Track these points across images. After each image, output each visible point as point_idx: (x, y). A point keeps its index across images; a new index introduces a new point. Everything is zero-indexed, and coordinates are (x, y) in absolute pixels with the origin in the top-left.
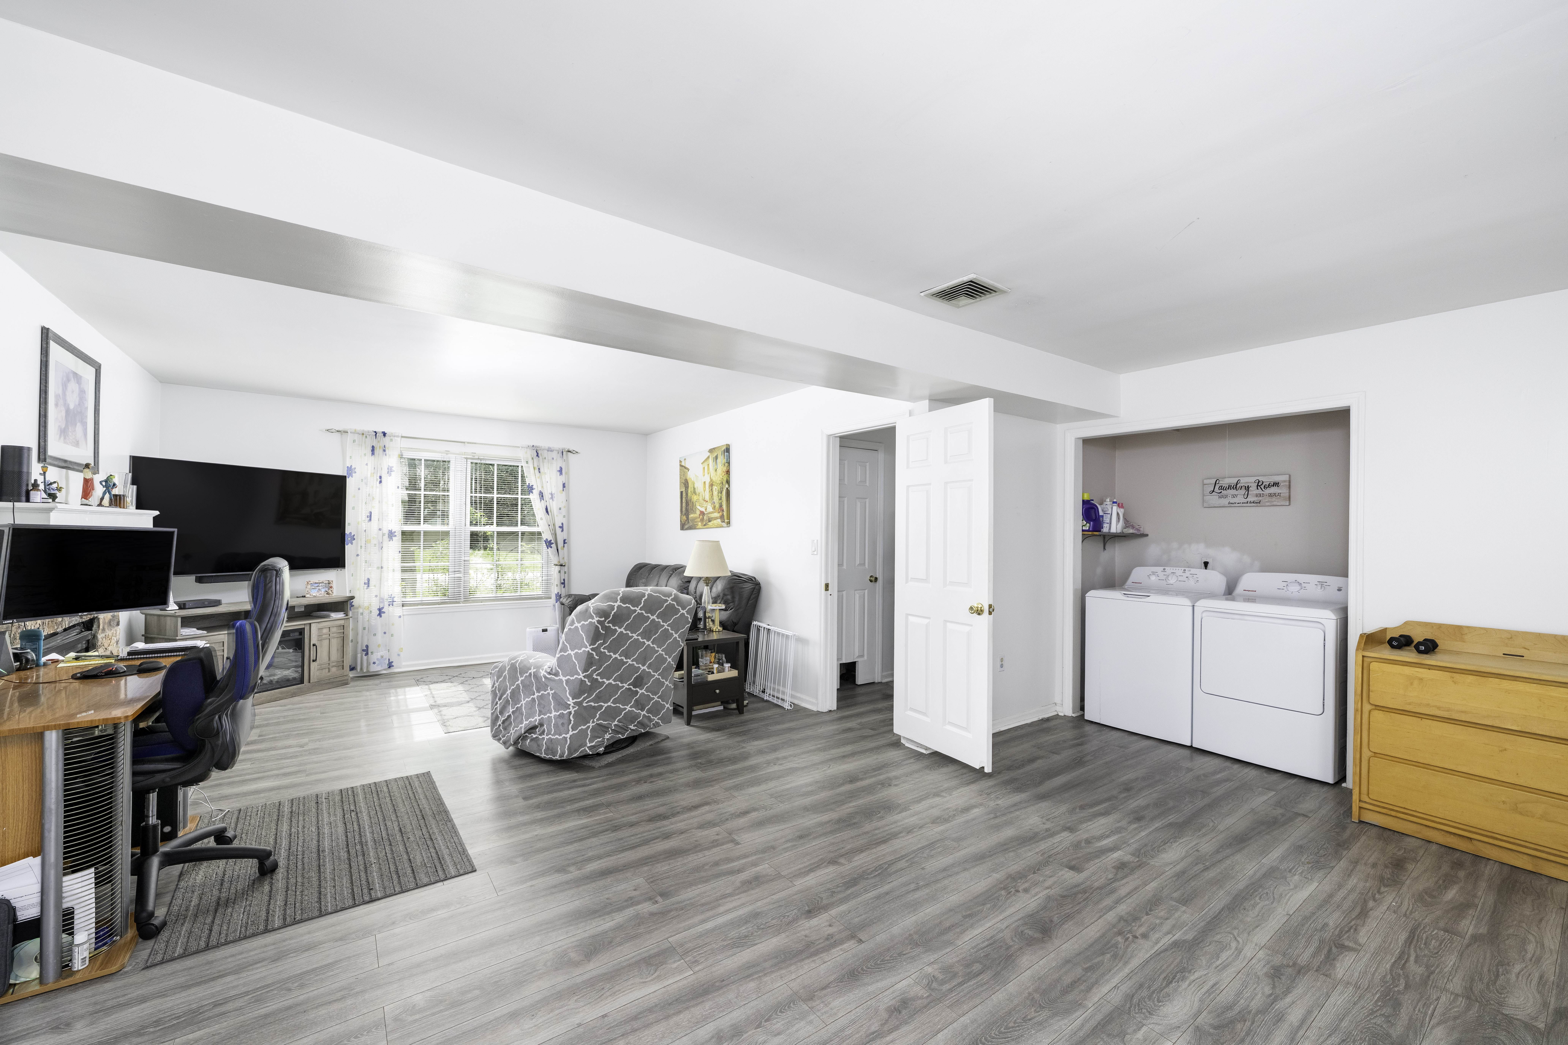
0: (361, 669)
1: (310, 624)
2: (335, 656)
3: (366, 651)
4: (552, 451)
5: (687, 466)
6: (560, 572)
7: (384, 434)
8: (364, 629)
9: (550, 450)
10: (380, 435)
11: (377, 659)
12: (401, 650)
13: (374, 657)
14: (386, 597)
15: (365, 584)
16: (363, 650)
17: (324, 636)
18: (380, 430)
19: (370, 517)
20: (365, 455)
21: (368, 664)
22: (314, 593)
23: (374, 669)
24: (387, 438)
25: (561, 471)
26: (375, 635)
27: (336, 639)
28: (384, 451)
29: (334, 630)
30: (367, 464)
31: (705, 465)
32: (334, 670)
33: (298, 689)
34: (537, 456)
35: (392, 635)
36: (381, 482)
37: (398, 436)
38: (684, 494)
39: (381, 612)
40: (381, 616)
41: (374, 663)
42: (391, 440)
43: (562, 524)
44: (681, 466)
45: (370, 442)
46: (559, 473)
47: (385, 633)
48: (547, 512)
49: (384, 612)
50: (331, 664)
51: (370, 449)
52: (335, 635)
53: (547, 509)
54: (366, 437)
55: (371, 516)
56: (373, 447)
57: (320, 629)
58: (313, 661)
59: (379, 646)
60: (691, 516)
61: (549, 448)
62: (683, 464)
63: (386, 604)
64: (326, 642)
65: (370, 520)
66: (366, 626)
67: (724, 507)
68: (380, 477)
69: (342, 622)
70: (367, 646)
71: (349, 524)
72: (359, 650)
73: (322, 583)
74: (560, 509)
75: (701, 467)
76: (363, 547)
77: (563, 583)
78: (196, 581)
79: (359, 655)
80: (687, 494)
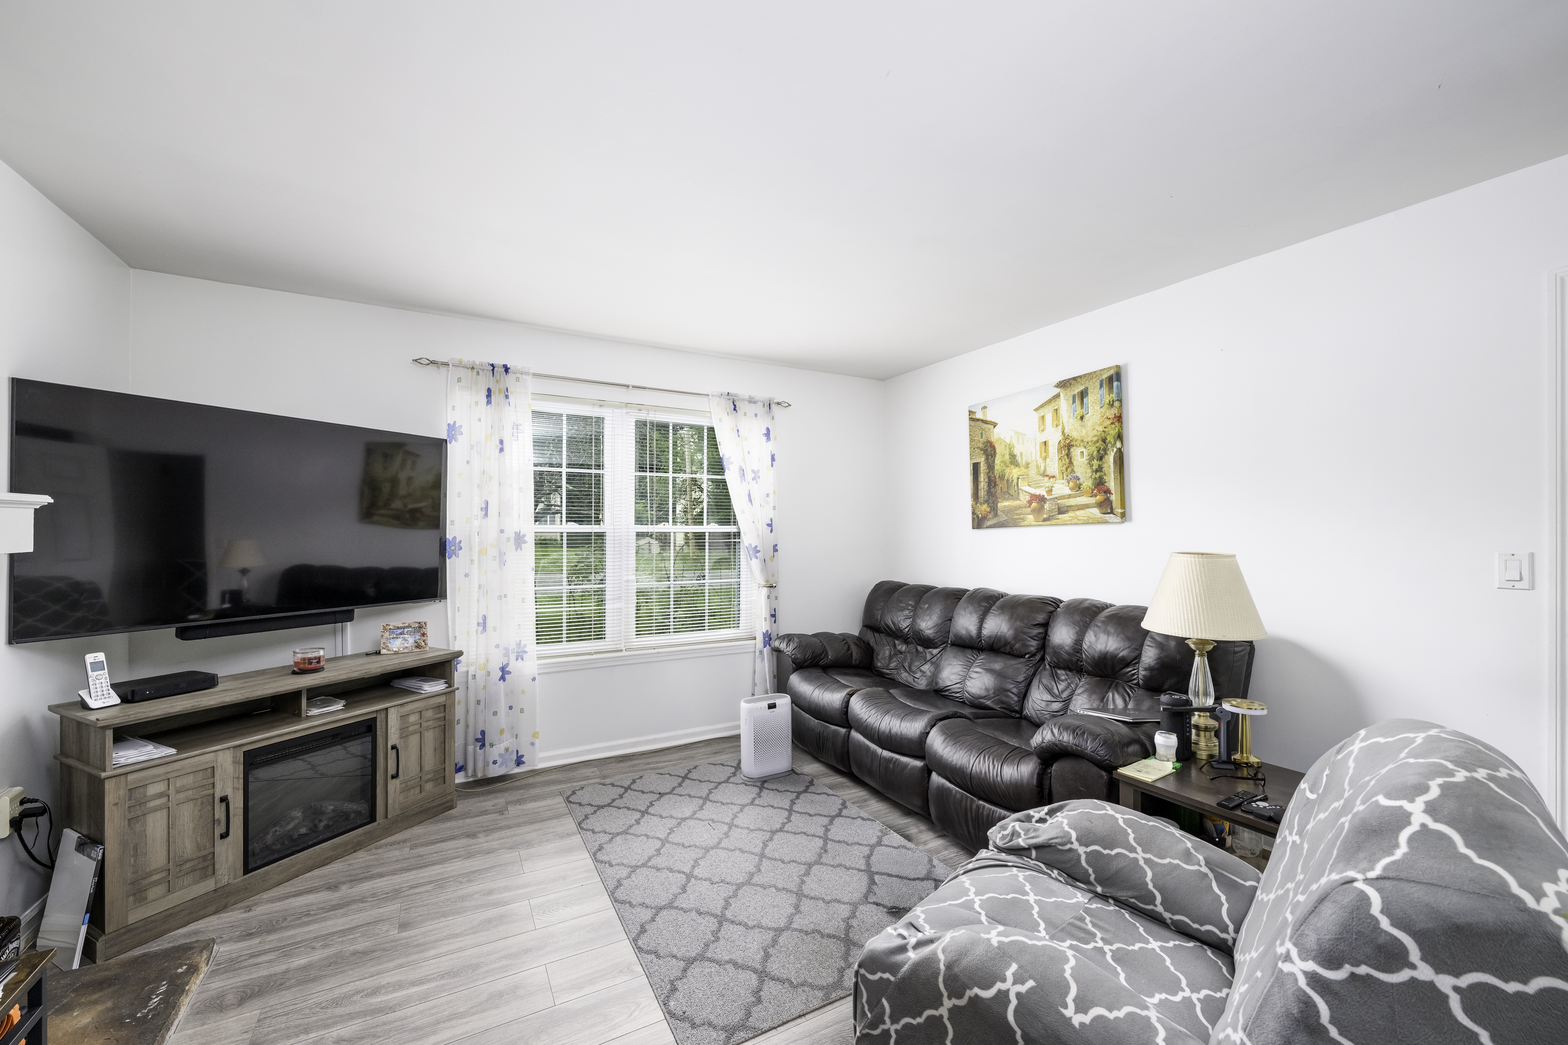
0: (475, 770)
1: (387, 709)
2: (430, 762)
3: (481, 741)
4: (755, 402)
5: (989, 419)
6: (769, 597)
7: (507, 369)
8: (478, 702)
9: (752, 401)
10: (499, 370)
11: (500, 755)
12: (535, 735)
13: (495, 752)
14: (512, 646)
15: (478, 624)
16: (477, 740)
17: (411, 729)
18: (499, 361)
19: (485, 509)
20: (477, 403)
21: (486, 764)
22: (396, 645)
23: (495, 771)
24: (511, 377)
25: (768, 434)
26: (495, 713)
27: (431, 731)
28: (507, 397)
29: (429, 714)
30: (479, 420)
31: (1041, 412)
32: (429, 786)
33: (365, 834)
34: (735, 409)
35: (522, 711)
36: (502, 450)
37: (527, 374)
38: (983, 468)
39: (504, 672)
40: (504, 681)
41: (495, 762)
42: (518, 379)
43: (771, 520)
44: (971, 419)
45: (485, 382)
46: (764, 438)
47: (511, 708)
48: (750, 500)
49: (509, 673)
50: (425, 778)
51: (486, 393)
52: (431, 723)
53: (749, 495)
54: (478, 373)
55: (487, 508)
56: (489, 390)
57: (404, 717)
58: (393, 777)
59: (502, 732)
60: (1003, 504)
61: (750, 397)
62: (979, 415)
63: (513, 657)
64: (414, 740)
65: (486, 515)
66: (481, 697)
67: (1112, 483)
68: (501, 442)
69: (442, 699)
70: (483, 733)
71: (452, 522)
72: (471, 739)
73: (409, 626)
74: (768, 495)
75: (1036, 416)
76: (476, 562)
77: (773, 616)
78: (177, 636)
79: (470, 748)
80: (991, 467)
